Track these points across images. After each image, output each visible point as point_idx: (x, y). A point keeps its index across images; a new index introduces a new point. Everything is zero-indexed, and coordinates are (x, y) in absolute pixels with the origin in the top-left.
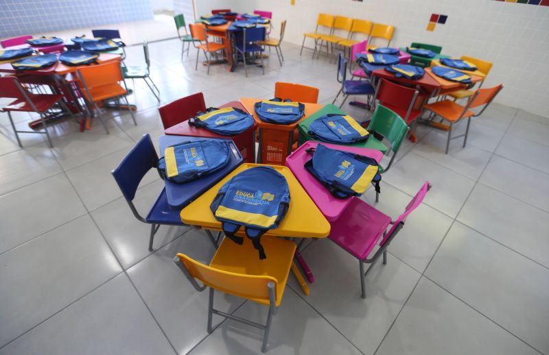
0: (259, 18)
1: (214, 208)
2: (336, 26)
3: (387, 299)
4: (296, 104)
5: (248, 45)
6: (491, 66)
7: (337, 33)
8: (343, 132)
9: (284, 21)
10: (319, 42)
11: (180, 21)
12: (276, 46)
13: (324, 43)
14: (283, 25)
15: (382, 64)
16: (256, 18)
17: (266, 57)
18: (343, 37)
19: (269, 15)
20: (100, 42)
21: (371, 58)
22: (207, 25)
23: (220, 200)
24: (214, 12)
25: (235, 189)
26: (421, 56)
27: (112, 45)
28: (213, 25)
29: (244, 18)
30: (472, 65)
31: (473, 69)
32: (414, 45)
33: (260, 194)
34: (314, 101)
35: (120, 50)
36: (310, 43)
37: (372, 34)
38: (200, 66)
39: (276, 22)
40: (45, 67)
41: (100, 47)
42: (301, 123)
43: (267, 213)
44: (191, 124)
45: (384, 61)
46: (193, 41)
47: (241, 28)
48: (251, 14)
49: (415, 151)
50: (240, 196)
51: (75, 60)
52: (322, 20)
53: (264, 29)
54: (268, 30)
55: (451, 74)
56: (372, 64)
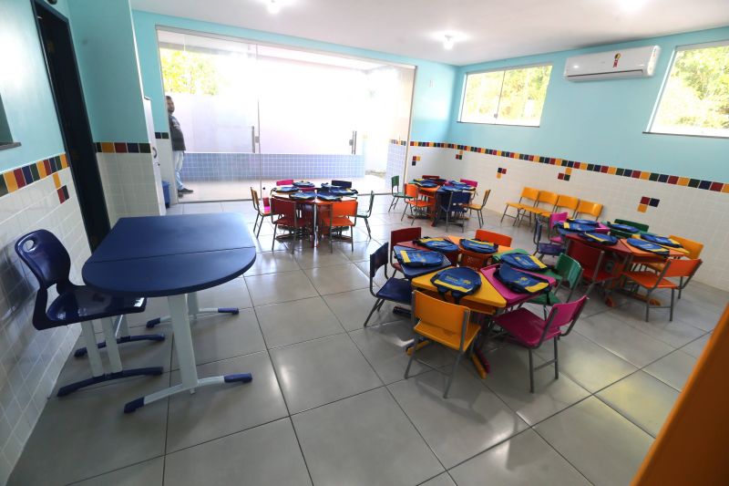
0: (465, 185)
1: (432, 281)
2: (541, 199)
3: (553, 399)
4: (492, 244)
5: (452, 205)
6: (701, 246)
7: (541, 206)
8: (526, 263)
9: (488, 189)
10: (522, 212)
11: (395, 181)
12: (478, 210)
13: (527, 213)
14: (487, 194)
15: (578, 231)
16: (463, 185)
17: (467, 219)
18: (547, 209)
19: (475, 184)
20: (341, 189)
21: (567, 225)
22: (419, 186)
23: (436, 277)
24: (424, 177)
25: (446, 275)
26: (622, 229)
27: (349, 191)
28: (425, 187)
29: (452, 184)
30: (674, 242)
31: (677, 246)
32: (617, 221)
33: (462, 280)
34: (508, 245)
35: (355, 195)
36: (512, 212)
37: (579, 210)
38: (405, 217)
39: (481, 190)
40: (309, 199)
41: (341, 192)
42: (494, 255)
43: (466, 287)
44: (414, 243)
45: (579, 229)
46: (405, 197)
47: (449, 192)
48: (458, 181)
49: (608, 312)
50: (448, 278)
51: (328, 198)
52: (526, 193)
53: (470, 194)
54: (472, 197)
55: (648, 246)
56: (567, 229)
